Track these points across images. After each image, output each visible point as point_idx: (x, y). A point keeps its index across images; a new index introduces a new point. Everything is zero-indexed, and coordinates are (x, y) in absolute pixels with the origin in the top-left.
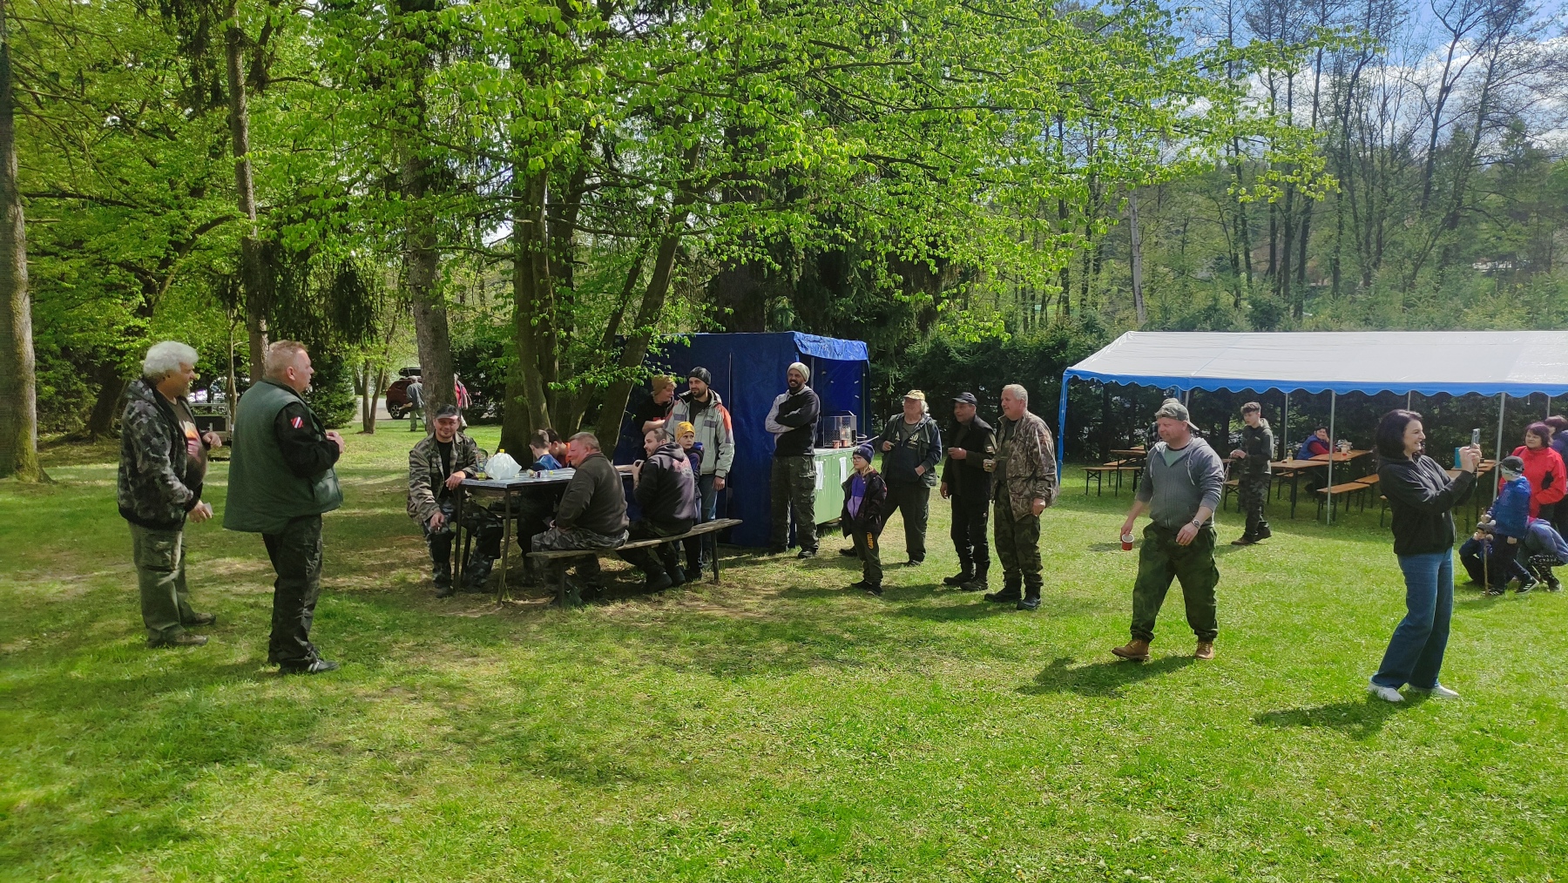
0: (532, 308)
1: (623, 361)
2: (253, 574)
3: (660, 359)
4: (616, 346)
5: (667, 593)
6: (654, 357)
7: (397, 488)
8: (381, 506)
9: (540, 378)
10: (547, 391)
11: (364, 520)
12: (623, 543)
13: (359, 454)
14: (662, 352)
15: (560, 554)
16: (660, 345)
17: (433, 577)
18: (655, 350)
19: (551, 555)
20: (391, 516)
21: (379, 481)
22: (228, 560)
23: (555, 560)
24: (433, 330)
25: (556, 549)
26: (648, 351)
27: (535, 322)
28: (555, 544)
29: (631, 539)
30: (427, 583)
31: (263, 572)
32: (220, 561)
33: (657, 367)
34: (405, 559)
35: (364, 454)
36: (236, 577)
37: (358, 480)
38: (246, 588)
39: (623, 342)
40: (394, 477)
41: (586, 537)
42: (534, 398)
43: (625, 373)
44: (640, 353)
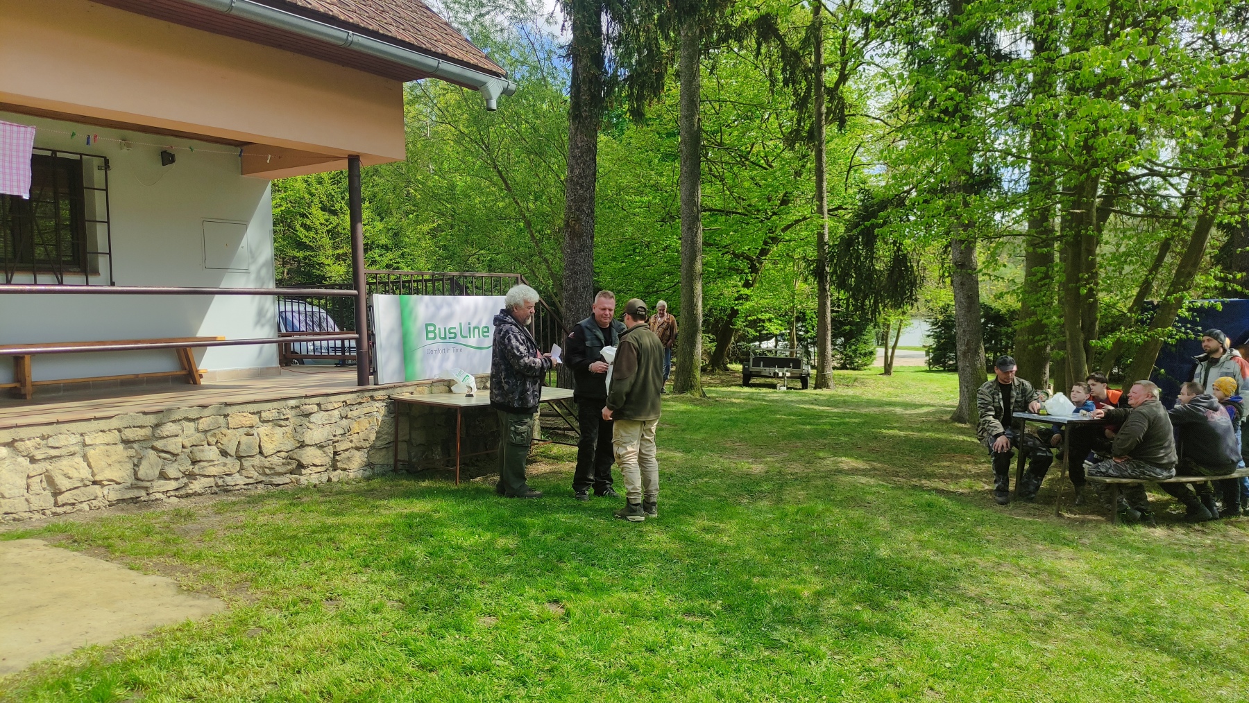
0: (1078, 280)
1: (1153, 324)
2: (863, 470)
3: (1190, 322)
4: (1147, 310)
5: (1212, 525)
6: (1184, 321)
7: (931, 418)
8: (928, 430)
9: (1082, 336)
10: (1087, 348)
11: (921, 440)
12: (1171, 477)
13: (887, 390)
14: (1192, 315)
15: (1116, 480)
16: (1189, 309)
17: (994, 487)
18: (1183, 312)
19: (1108, 480)
20: (939, 439)
21: (913, 412)
22: (844, 459)
23: (1109, 484)
24: (969, 297)
25: (1110, 476)
26: (1178, 316)
27: (1084, 291)
28: (1111, 471)
29: (1178, 474)
30: (990, 491)
31: (870, 470)
32: (840, 459)
33: (1186, 328)
34: (965, 471)
35: (891, 390)
36: (854, 471)
37: (898, 410)
38: (864, 480)
39: (1154, 308)
40: (925, 410)
41: (1139, 467)
42: (1075, 351)
43: (1158, 334)
44: (1171, 317)
